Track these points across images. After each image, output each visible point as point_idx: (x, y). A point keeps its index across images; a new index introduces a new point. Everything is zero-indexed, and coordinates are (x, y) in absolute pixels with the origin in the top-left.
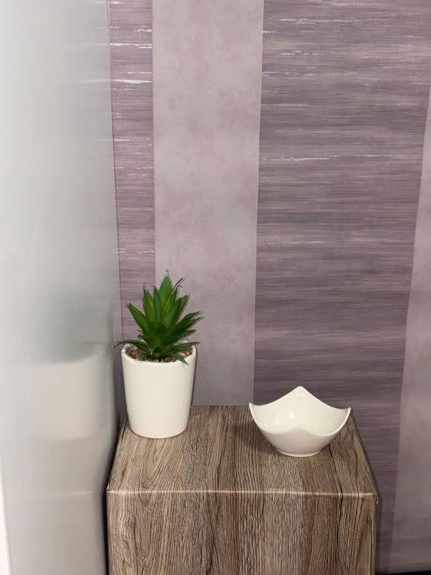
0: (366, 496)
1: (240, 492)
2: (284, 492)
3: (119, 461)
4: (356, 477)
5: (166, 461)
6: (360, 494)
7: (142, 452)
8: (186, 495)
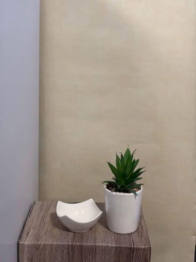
0: (145, 248)
1: (84, 244)
2: (105, 245)
3: (26, 228)
4: (141, 239)
5: (49, 229)
6: (142, 247)
7: (38, 224)
8: (57, 245)
